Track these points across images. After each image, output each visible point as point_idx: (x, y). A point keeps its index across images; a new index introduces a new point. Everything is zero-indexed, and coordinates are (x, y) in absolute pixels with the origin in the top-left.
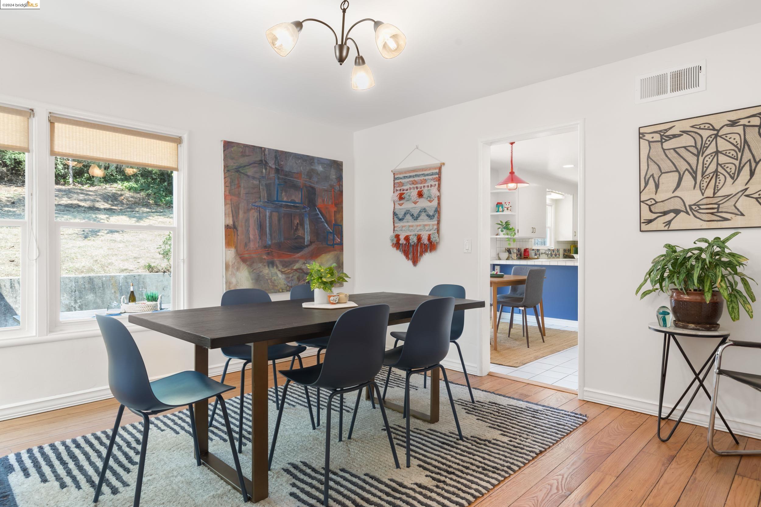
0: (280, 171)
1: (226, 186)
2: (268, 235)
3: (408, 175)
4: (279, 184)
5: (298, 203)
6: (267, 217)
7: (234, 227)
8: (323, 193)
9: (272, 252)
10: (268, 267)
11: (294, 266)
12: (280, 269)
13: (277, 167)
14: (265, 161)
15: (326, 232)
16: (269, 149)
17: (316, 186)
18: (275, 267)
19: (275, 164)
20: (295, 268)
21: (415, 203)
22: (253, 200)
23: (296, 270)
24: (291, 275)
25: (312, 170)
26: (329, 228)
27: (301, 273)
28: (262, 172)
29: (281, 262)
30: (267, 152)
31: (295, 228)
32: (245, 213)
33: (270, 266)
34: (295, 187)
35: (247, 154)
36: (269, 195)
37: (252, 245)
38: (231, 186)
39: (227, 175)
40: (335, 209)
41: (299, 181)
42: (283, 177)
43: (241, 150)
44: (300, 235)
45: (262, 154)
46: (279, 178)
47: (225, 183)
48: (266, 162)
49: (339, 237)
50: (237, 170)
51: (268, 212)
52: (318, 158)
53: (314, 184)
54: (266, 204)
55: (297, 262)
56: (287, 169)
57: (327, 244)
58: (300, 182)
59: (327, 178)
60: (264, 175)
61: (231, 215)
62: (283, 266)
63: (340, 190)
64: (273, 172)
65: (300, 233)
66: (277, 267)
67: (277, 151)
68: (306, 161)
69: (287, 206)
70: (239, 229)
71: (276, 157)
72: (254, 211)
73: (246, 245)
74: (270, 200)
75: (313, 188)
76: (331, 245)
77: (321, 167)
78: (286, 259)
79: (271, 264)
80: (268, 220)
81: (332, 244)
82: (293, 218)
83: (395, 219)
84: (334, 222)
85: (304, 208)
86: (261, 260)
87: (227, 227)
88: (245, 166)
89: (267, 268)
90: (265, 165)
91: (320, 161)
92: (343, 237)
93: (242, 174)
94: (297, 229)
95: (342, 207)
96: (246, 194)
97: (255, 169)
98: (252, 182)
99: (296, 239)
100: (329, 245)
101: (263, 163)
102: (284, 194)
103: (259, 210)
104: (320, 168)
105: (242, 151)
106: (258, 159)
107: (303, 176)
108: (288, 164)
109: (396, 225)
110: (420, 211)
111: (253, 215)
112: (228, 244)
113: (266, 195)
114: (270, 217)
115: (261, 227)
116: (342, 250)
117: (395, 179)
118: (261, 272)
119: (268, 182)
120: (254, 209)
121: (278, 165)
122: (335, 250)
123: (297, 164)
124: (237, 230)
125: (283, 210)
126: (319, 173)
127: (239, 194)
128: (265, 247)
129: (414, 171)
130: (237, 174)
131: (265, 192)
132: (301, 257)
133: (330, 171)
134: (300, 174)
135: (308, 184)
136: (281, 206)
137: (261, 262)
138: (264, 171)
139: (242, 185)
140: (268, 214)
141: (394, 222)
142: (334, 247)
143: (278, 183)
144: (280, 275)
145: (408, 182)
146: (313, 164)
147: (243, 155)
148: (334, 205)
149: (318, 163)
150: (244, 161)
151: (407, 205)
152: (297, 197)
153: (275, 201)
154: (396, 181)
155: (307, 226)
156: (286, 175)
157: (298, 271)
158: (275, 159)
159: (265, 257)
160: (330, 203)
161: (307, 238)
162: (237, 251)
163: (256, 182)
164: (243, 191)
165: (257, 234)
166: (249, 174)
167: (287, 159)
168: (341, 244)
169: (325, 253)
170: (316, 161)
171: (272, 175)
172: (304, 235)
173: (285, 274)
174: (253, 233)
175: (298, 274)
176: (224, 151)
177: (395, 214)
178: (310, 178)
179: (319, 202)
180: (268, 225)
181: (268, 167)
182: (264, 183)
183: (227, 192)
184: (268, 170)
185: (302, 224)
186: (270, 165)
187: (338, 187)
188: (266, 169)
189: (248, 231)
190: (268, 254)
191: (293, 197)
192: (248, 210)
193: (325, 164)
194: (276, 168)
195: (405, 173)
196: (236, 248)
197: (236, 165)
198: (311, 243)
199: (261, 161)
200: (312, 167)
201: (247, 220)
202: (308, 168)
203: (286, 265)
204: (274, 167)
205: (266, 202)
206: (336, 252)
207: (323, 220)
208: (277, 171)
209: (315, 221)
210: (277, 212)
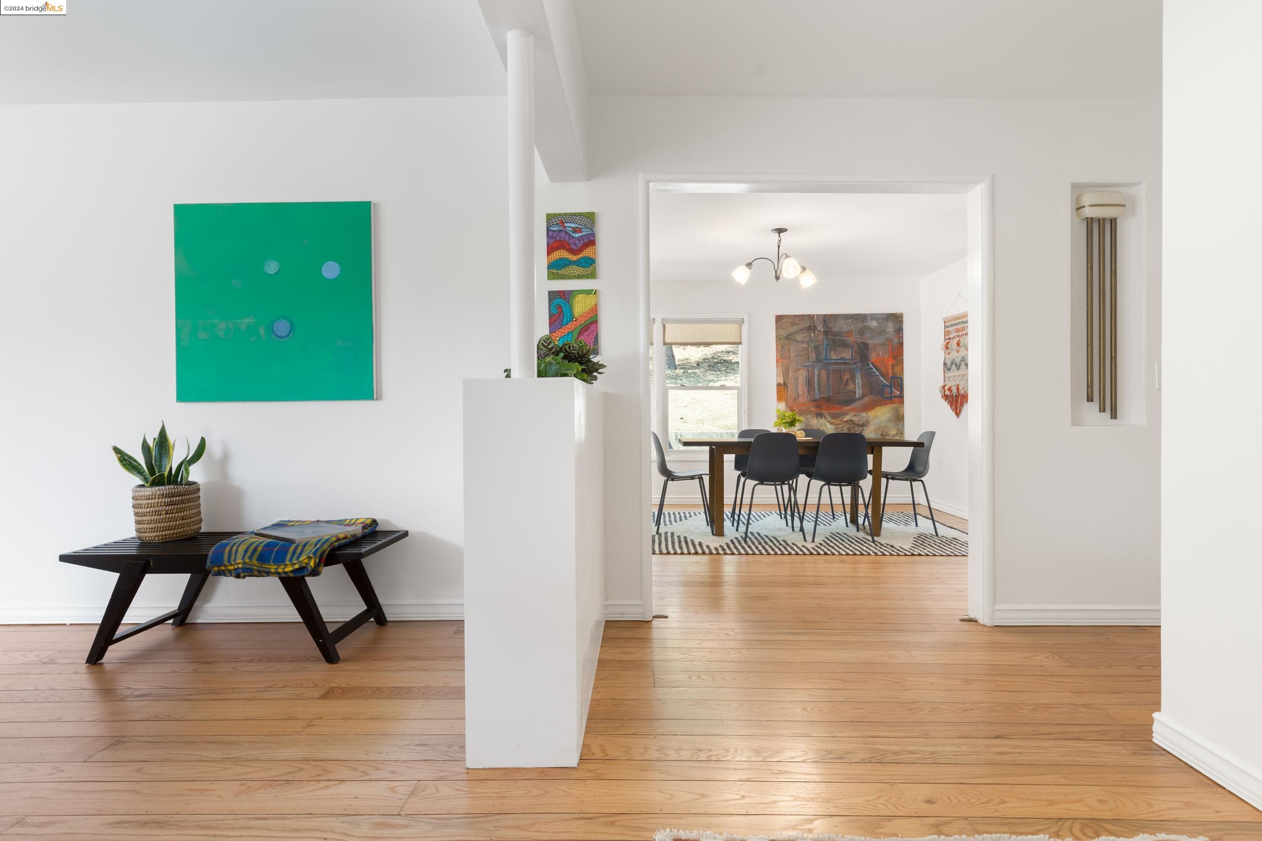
0: (829, 333)
1: (777, 352)
2: (816, 390)
3: (952, 323)
4: (827, 345)
5: (848, 360)
6: (816, 375)
7: (785, 385)
8: (878, 348)
9: (820, 405)
10: (817, 418)
11: (844, 418)
12: (828, 420)
13: (826, 329)
14: (813, 326)
15: (881, 385)
16: (818, 316)
17: (869, 341)
18: (823, 419)
19: (824, 327)
20: (845, 420)
21: (958, 352)
22: (802, 361)
23: (846, 422)
24: (841, 426)
25: (865, 327)
26: (885, 381)
27: (851, 424)
28: (811, 336)
29: (830, 414)
30: (815, 318)
31: (845, 383)
32: (794, 372)
33: (819, 417)
34: (845, 345)
35: (797, 322)
36: (818, 355)
37: (801, 399)
38: (782, 351)
39: (778, 343)
40: (893, 362)
41: (849, 339)
42: (831, 337)
43: (791, 320)
44: (850, 389)
45: (810, 321)
46: (827, 339)
47: (777, 349)
48: (815, 327)
49: (899, 389)
50: (788, 337)
51: (817, 370)
52: (871, 314)
53: (866, 340)
54: (815, 363)
55: (847, 414)
56: (836, 330)
57: (883, 397)
58: (851, 340)
59: (882, 332)
60: (812, 338)
61: (782, 375)
62: (832, 417)
63: (899, 343)
64: (822, 334)
65: (851, 387)
66: (826, 418)
67: (825, 316)
68: (857, 319)
69: (836, 364)
70: (789, 386)
71: (824, 321)
72: (802, 370)
73: (795, 399)
74: (818, 360)
75: (866, 345)
76: (888, 398)
77: (874, 322)
78: (835, 412)
79: (820, 415)
80: (816, 377)
81: (889, 396)
82: (842, 374)
83: (945, 369)
84: (891, 375)
85: (855, 363)
86: (810, 412)
87: (779, 385)
88: (794, 334)
89: (815, 419)
90: (813, 330)
91: (873, 317)
92: (903, 389)
93: (792, 341)
94: (847, 384)
95: (902, 359)
96: (796, 356)
97: (804, 334)
98: (800, 346)
99: (846, 393)
100: (885, 398)
101: (812, 328)
102: (832, 353)
103: (808, 369)
104: (874, 324)
105: (792, 322)
106: (808, 325)
107: (854, 334)
108: (837, 325)
109: (946, 375)
110: (961, 361)
111: (802, 374)
112: (780, 398)
113: (814, 356)
114: (819, 374)
115: (809, 382)
116: (902, 402)
117: (946, 327)
118: (809, 422)
119: (817, 344)
120: (803, 368)
121: (827, 328)
122: (893, 403)
123: (846, 323)
124: (788, 388)
125: (831, 367)
126: (873, 328)
127: (789, 357)
128: (814, 401)
129: (958, 318)
130: (787, 341)
131: (814, 353)
132: (852, 410)
133: (886, 325)
134: (850, 333)
135: (859, 340)
136: (830, 364)
137: (809, 414)
138: (812, 334)
139: (792, 350)
140: (816, 372)
141: (944, 372)
142: (891, 400)
143: (826, 343)
144: (828, 426)
145: (953, 331)
146: (865, 321)
147: (793, 324)
148: (891, 358)
149: (872, 320)
150: (795, 328)
151: (954, 355)
152: (847, 354)
153: (824, 360)
154: (947, 330)
155: (859, 380)
156: (835, 336)
157: (848, 422)
158: (823, 323)
159: (813, 409)
160: (886, 356)
161: (859, 392)
162: (787, 404)
163: (805, 345)
164: (793, 354)
165: (806, 389)
166: (798, 339)
167: (837, 320)
168: (901, 397)
169: (881, 405)
170: (868, 318)
171: (821, 337)
172: (856, 389)
173: (834, 425)
174: (802, 388)
175: (848, 426)
176: (776, 324)
177: (945, 364)
178: (862, 335)
179: (873, 356)
180: (816, 381)
181: (816, 331)
182: (812, 345)
183: (779, 357)
184: (816, 334)
185: (853, 377)
186: (819, 329)
187: (897, 339)
188: (814, 333)
189: (797, 387)
190: (816, 407)
191: (843, 355)
192: (797, 370)
193: (880, 319)
194: (824, 330)
195: (952, 320)
196: (786, 401)
197: (787, 333)
198: (863, 396)
199: (810, 326)
200: (865, 324)
201: (796, 379)
202: (859, 326)
203: (834, 416)
204: (822, 330)
205: (814, 362)
206: (894, 405)
207: (877, 373)
208: (826, 333)
209: (868, 375)
210: (825, 369)
